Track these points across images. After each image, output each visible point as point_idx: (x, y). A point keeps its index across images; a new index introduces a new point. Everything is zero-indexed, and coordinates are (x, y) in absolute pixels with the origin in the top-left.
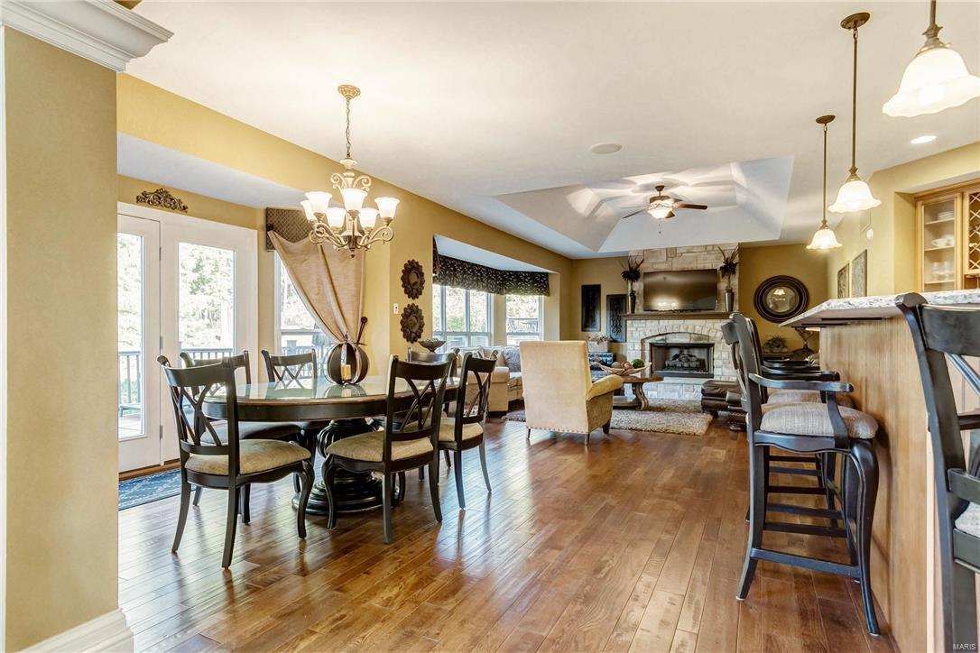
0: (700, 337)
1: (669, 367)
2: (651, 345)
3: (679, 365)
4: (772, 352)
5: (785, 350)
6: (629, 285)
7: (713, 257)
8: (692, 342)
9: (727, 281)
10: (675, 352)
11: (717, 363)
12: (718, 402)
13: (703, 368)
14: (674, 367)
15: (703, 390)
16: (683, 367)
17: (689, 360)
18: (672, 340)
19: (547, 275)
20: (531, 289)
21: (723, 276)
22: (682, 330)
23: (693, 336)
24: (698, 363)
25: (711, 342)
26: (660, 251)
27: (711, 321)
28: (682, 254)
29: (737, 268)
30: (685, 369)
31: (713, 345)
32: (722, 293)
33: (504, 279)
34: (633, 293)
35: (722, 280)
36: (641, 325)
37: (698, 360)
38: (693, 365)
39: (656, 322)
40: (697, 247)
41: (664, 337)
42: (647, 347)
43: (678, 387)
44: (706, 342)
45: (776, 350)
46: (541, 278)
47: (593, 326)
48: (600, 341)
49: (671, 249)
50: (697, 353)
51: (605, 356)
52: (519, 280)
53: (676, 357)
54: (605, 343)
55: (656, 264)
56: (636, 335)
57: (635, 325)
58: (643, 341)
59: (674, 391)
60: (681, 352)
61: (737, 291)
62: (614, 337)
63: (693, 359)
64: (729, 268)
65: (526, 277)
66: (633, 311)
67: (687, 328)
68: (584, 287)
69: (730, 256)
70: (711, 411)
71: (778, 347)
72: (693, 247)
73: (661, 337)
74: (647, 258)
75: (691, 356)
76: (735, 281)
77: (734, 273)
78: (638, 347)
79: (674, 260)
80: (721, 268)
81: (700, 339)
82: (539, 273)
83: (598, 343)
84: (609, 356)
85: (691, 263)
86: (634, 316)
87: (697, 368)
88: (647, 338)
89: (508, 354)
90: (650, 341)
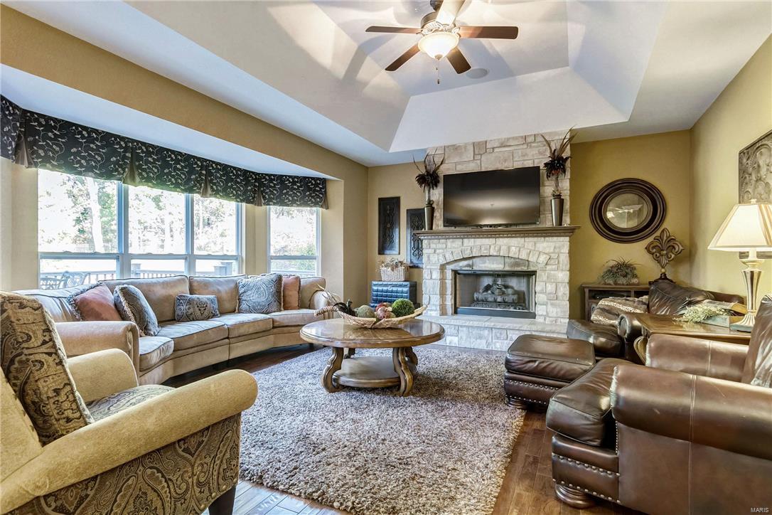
0: (518, 262)
1: (477, 301)
2: (456, 273)
3: (490, 299)
4: (616, 284)
5: (635, 281)
6: (427, 192)
7: (535, 151)
8: (507, 268)
9: (553, 183)
10: (487, 281)
11: (540, 298)
12: (536, 387)
13: (521, 305)
14: (485, 301)
15: (508, 362)
16: (495, 301)
17: (504, 293)
18: (481, 266)
19: (324, 181)
20: (303, 198)
21: (548, 176)
22: (493, 252)
23: (507, 260)
24: (515, 297)
25: (532, 269)
26: (465, 147)
27: (531, 239)
28: (493, 148)
29: (568, 164)
30: (499, 304)
31: (534, 273)
32: (548, 200)
33: (262, 184)
34: (430, 204)
35: (547, 183)
36: (440, 246)
37: (516, 292)
38: (509, 298)
39: (458, 242)
40: (514, 138)
41: (470, 262)
42: (449, 275)
43: (486, 332)
44: (525, 269)
45: (622, 281)
46: (317, 185)
47: (392, 248)
48: (395, 266)
49: (479, 143)
50: (513, 282)
51: (400, 286)
52: (285, 187)
53: (488, 288)
54: (401, 269)
55: (460, 163)
56: (434, 258)
57: (433, 246)
58: (443, 268)
59: (480, 338)
60: (495, 282)
61: (568, 198)
62: (415, 261)
63: (510, 291)
64: (557, 165)
65: (294, 183)
66: (431, 228)
67: (499, 250)
68: (380, 200)
69: (558, 147)
70: (522, 403)
71: (625, 276)
72: (508, 139)
73: (465, 263)
74: (449, 157)
75: (506, 287)
76: (565, 184)
77: (564, 171)
78: (436, 275)
79: (484, 158)
80: (546, 165)
81: (517, 264)
82: (313, 178)
83: (393, 270)
84: (405, 286)
85: (505, 161)
86: (433, 233)
87: (514, 304)
88: (448, 263)
89: (244, 286)
90: (452, 267)
